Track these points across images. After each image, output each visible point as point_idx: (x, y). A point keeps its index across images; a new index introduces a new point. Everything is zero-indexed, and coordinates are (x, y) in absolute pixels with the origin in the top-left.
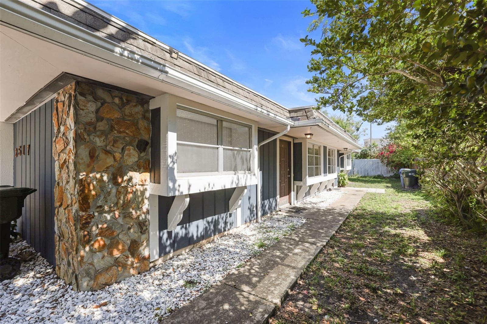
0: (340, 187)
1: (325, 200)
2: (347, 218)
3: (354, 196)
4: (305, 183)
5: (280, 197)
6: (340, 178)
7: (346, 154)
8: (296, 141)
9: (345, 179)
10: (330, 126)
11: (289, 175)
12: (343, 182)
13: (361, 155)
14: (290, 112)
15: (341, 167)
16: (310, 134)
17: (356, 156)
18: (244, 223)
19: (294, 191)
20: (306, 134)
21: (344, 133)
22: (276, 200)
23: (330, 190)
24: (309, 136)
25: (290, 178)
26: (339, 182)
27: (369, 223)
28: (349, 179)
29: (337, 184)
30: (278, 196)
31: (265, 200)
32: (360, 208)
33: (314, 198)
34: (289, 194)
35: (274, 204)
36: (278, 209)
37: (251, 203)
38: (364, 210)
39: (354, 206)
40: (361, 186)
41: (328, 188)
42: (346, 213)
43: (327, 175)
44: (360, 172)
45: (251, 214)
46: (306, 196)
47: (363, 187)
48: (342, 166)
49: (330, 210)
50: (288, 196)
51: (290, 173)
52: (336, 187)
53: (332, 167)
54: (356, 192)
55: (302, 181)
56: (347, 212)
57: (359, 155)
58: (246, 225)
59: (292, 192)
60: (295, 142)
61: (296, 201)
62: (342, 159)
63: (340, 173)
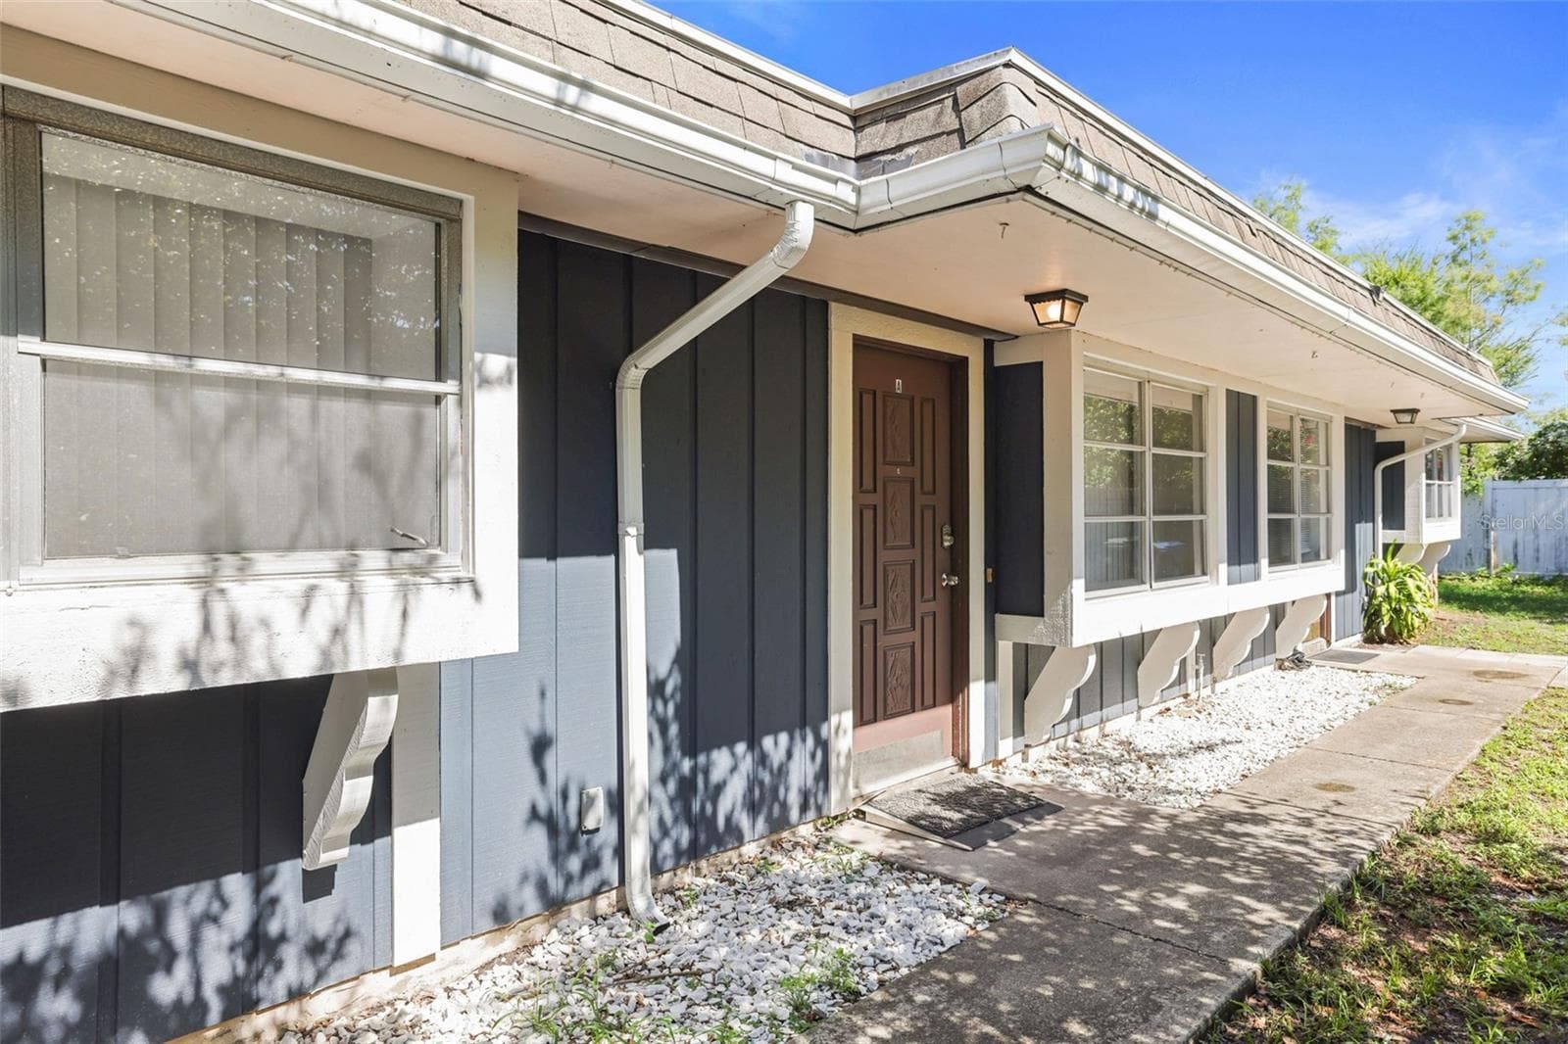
0: (1382, 641)
1: (1234, 733)
2: (1323, 916)
3: (1442, 716)
4: (1065, 630)
5: (860, 721)
6: (1380, 590)
7: (1418, 446)
8: (1005, 357)
9: (1409, 597)
10: (1164, 213)
11: (952, 572)
12: (1397, 611)
13: (1538, 453)
14: (859, 120)
15: (1387, 525)
16: (1060, 295)
17: (1501, 460)
18: (487, 923)
19: (991, 675)
20: (1034, 299)
21: (1366, 303)
22: (823, 745)
23: (1298, 661)
24: (1052, 310)
25: (958, 599)
26: (1372, 616)
27: (1509, 989)
28: (1448, 597)
29: (1360, 622)
30: (842, 719)
31: (710, 747)
32: (1463, 818)
33: (1166, 720)
34: (952, 699)
35: (801, 771)
36: (834, 805)
37: (555, 780)
38: (1493, 837)
39: (1422, 795)
40: (1519, 644)
41: (1284, 652)
42: (1330, 866)
43: (1257, 577)
44: (1527, 555)
45: (556, 857)
46: (1078, 711)
47: (1533, 649)
48: (1395, 516)
49: (1218, 821)
50: (945, 712)
51: (958, 562)
52: (1353, 642)
53: (1307, 526)
54: (1477, 685)
55: (1041, 614)
56: (1343, 857)
57: (1524, 453)
58: (509, 943)
59: (977, 690)
60: (998, 363)
61: (1006, 747)
62: (1395, 480)
63: (1379, 561)
